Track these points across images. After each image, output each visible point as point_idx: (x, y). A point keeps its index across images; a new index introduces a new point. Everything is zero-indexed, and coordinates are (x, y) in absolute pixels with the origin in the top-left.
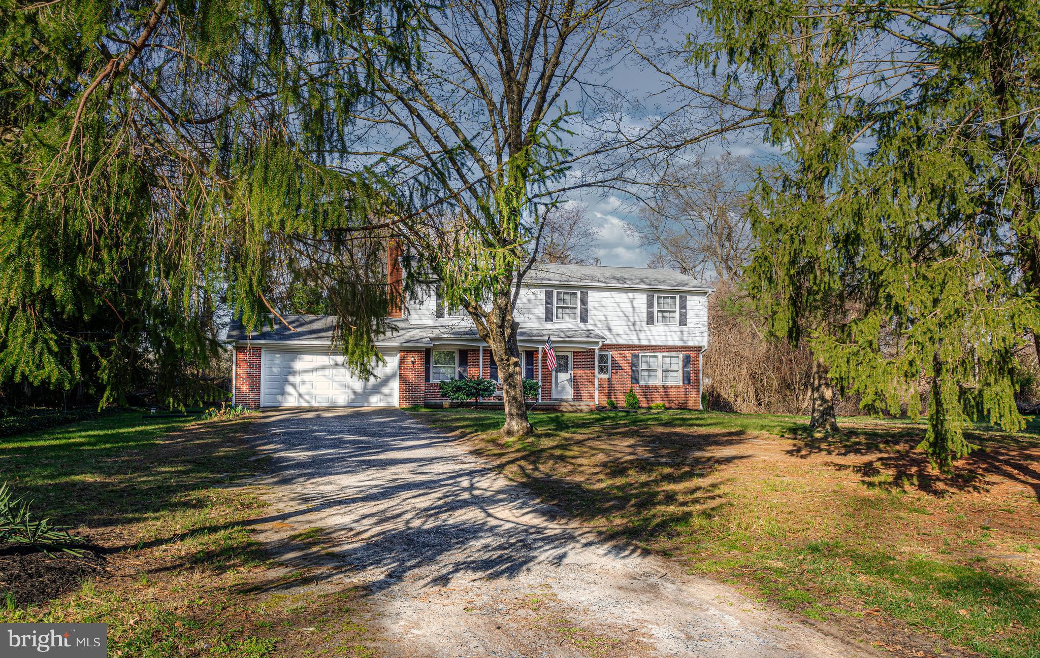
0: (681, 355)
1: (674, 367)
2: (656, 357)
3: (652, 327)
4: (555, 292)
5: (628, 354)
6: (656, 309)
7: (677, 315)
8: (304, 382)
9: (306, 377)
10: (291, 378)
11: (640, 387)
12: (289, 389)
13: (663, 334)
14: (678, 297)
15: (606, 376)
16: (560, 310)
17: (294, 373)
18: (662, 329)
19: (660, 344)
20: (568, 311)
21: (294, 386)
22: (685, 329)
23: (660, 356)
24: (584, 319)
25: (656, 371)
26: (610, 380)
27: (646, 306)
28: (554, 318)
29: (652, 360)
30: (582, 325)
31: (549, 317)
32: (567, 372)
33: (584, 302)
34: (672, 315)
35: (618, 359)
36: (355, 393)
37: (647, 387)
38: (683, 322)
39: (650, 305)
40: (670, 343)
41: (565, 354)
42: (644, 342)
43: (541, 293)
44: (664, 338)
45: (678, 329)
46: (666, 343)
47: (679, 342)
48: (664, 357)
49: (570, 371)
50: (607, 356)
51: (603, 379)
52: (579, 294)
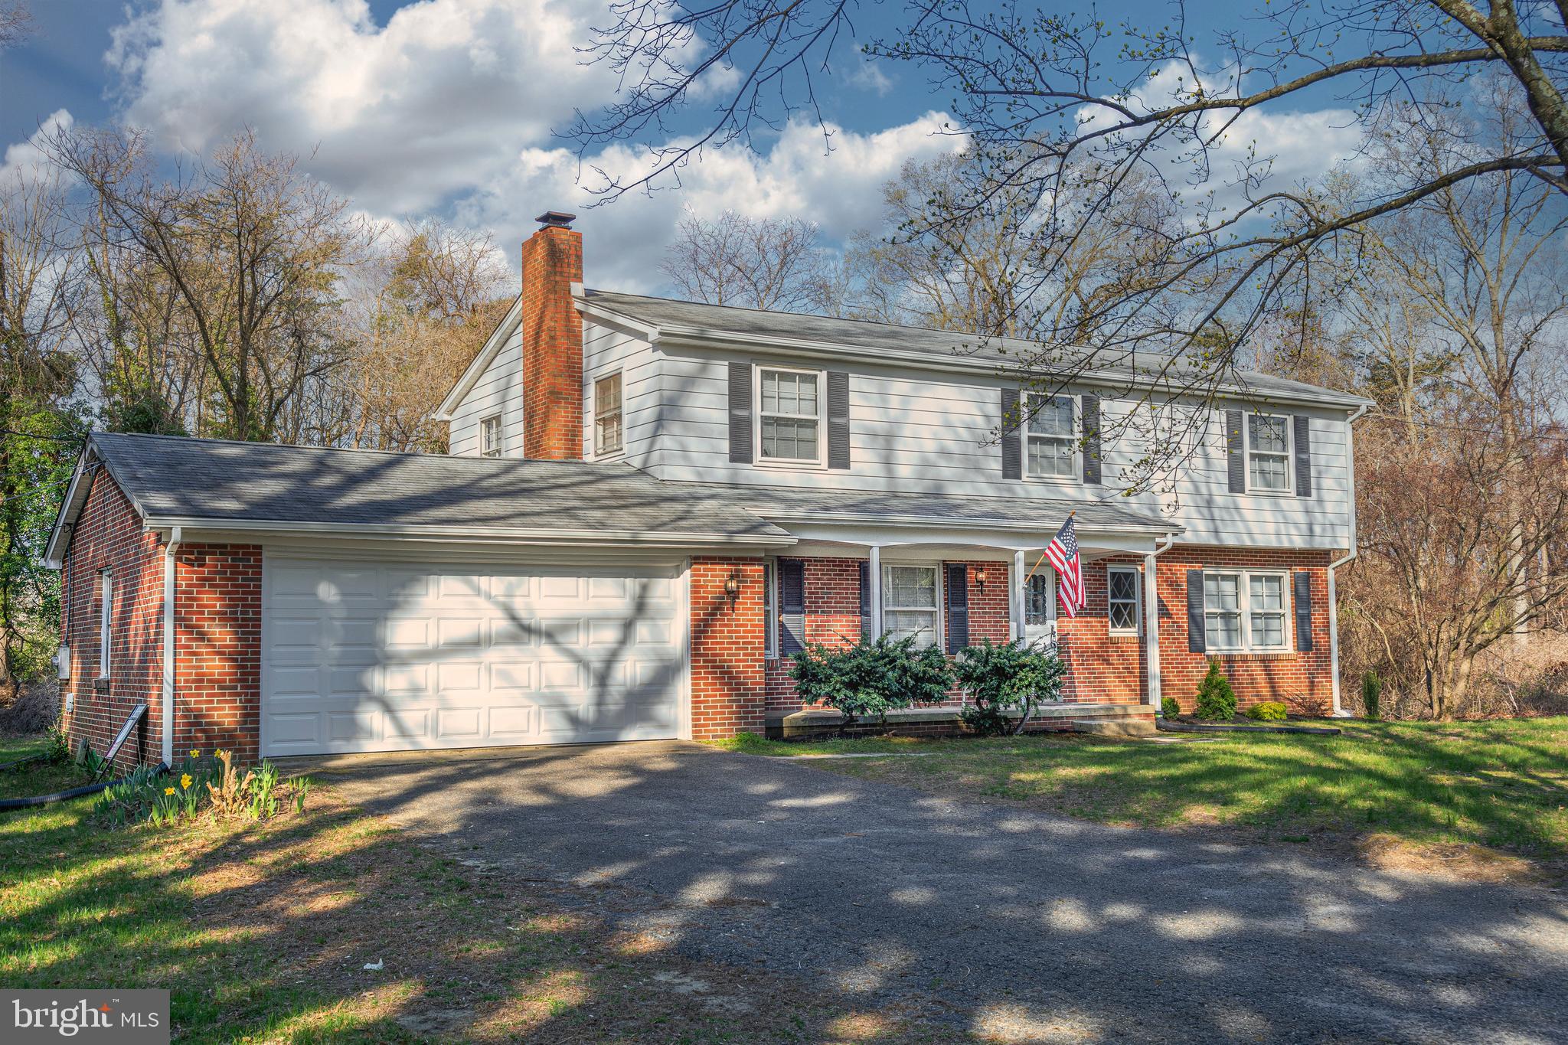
0: (1286, 576)
1: (1280, 606)
2: (1236, 578)
3: (1241, 500)
4: (1024, 398)
5: (1183, 573)
6: (1246, 450)
7: (1292, 470)
9: (421, 672)
10: (381, 681)
11: (1209, 659)
12: (370, 714)
15: (1134, 633)
16: (1038, 449)
17: (383, 659)
19: (1262, 542)
20: (1054, 450)
21: (388, 707)
22: (1308, 504)
23: (1245, 575)
24: (1092, 476)
25: (1239, 616)
27: (1225, 441)
28: (1025, 471)
29: (1228, 587)
30: (1089, 494)
31: (1012, 467)
32: (1044, 621)
33: (1090, 428)
34: (1278, 466)
36: (574, 720)
37: (1223, 659)
38: (1304, 486)
39: (1234, 440)
40: (1286, 544)
41: (1038, 572)
42: (1230, 540)
43: (992, 395)
44: (1271, 528)
45: (1293, 505)
46: (1273, 542)
47: (1299, 543)
48: (1253, 579)
49: (1049, 623)
50: (1129, 577)
51: (1129, 641)
52: (1078, 403)
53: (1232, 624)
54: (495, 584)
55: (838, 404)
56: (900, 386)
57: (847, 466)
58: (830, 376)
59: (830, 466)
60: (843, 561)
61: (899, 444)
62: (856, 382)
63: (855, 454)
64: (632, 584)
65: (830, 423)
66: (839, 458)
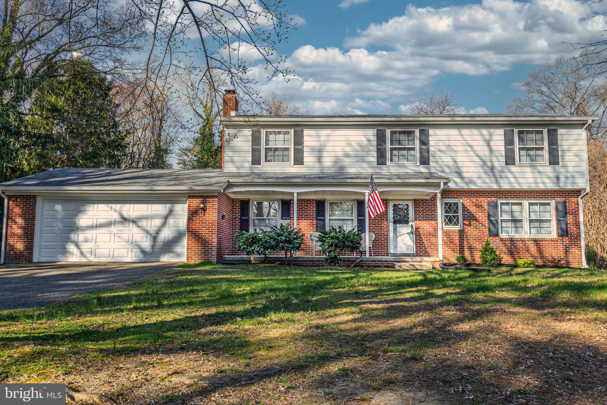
0: (553, 202)
1: (547, 217)
2: (520, 204)
3: (513, 168)
4: (388, 132)
5: (484, 201)
6: (517, 146)
7: (546, 153)
8: (86, 241)
10: (73, 236)
11: (502, 240)
12: (71, 247)
13: (530, 175)
14: (545, 131)
15: (457, 228)
16: (395, 152)
18: (528, 169)
19: (525, 187)
20: (404, 152)
21: (77, 245)
22: (558, 168)
23: (526, 203)
24: (425, 161)
25: (521, 221)
26: (462, 233)
27: (503, 143)
28: (388, 163)
29: (516, 208)
30: (423, 169)
31: (381, 159)
32: (407, 224)
33: (424, 142)
34: (539, 152)
35: (473, 209)
36: (143, 252)
37: (512, 240)
38: (554, 160)
39: (509, 142)
40: (541, 187)
41: (405, 203)
42: (505, 186)
43: (371, 133)
44: (531, 180)
45: (549, 170)
46: (533, 187)
47: (550, 186)
48: (530, 204)
49: (410, 223)
50: (456, 204)
51: (453, 232)
52: (417, 132)
53: (519, 225)
54: (118, 207)
55: (299, 141)
56: (324, 132)
57: (302, 163)
58: (295, 131)
59: (294, 164)
60: (310, 200)
61: (325, 154)
62: (306, 132)
63: (305, 160)
64: (168, 206)
65: (295, 149)
66: (299, 161)
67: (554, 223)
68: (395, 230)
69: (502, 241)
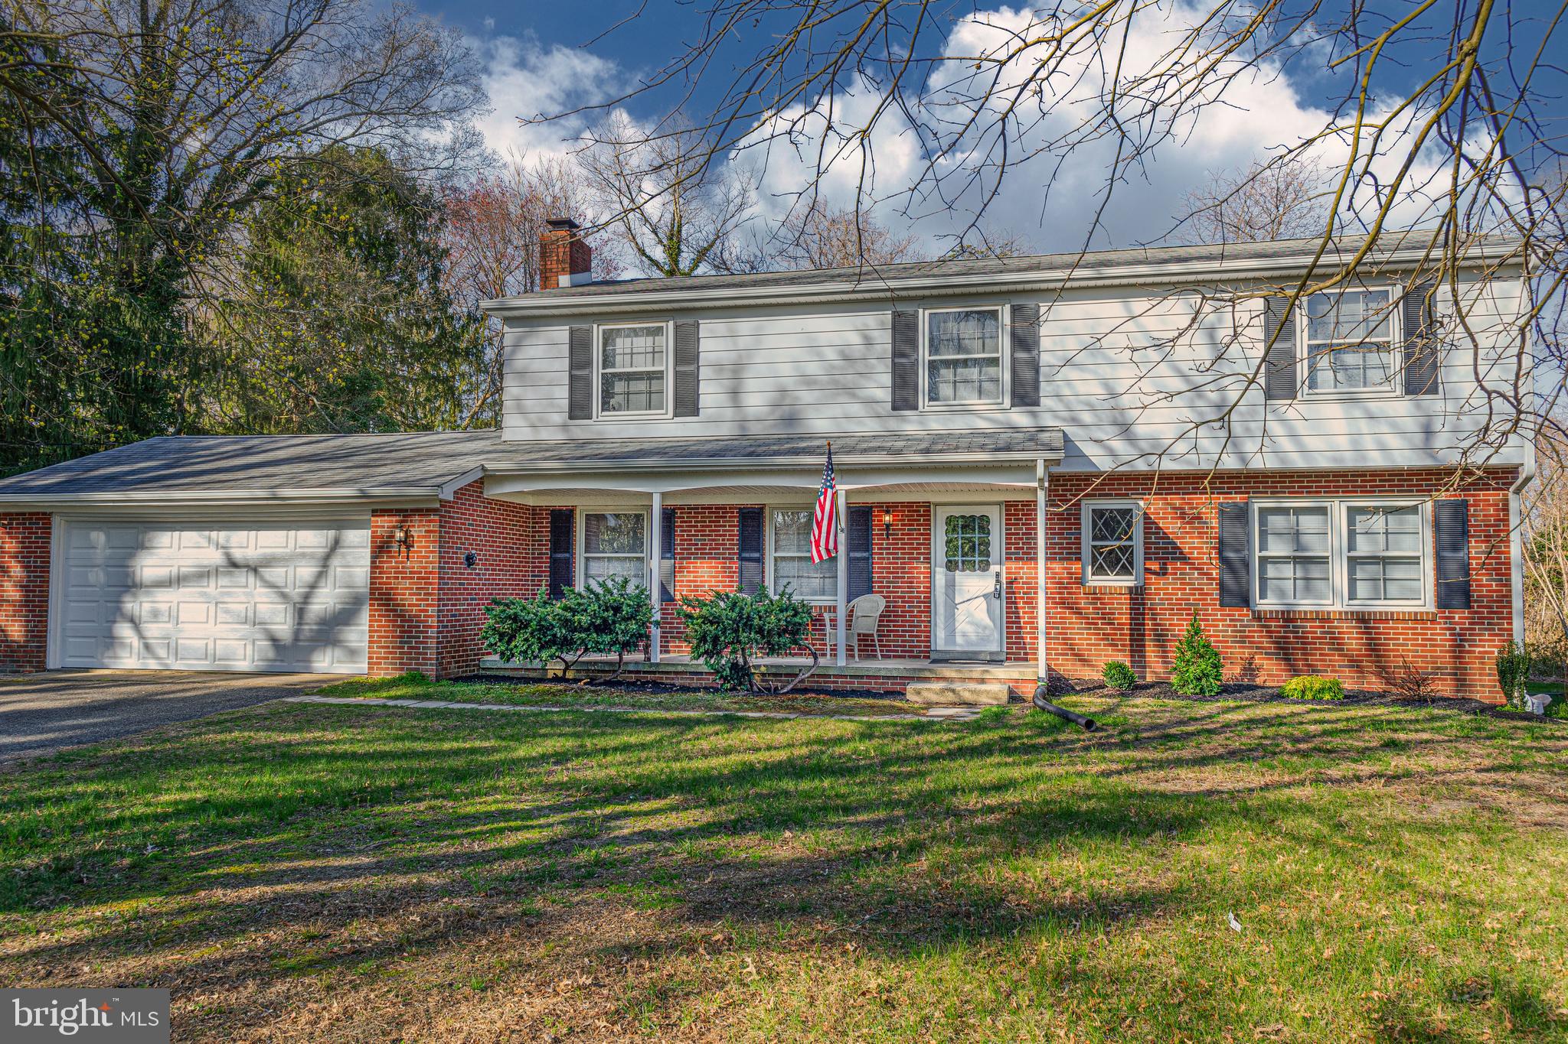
0: (1426, 504)
1: (1405, 547)
2: (1322, 511)
3: (1292, 411)
4: (924, 316)
5: (1208, 506)
6: (1302, 341)
7: (1394, 361)
9: (165, 598)
10: (130, 605)
11: (1258, 617)
12: (124, 631)
13: (1340, 426)
14: (1396, 293)
15: (1126, 582)
16: (946, 373)
17: (135, 589)
18: (1335, 410)
19: (1323, 463)
20: (973, 373)
22: (1435, 404)
23: (1339, 509)
24: (1025, 394)
25: (1323, 561)
26: (1137, 595)
28: (923, 401)
29: (1308, 523)
30: (1020, 418)
31: (904, 398)
32: (985, 566)
33: (1025, 342)
34: (1375, 357)
35: (1171, 526)
36: (274, 640)
37: (1288, 618)
38: (1422, 380)
39: (1279, 328)
40: (1376, 460)
41: (978, 511)
43: (877, 324)
44: (1343, 442)
45: (1402, 408)
46: (1350, 461)
47: (1406, 458)
48: (1353, 512)
49: (994, 568)
50: (1126, 513)
51: (1112, 592)
52: (1005, 313)
53: (1315, 571)
55: (687, 354)
56: (745, 326)
57: (695, 412)
58: (676, 327)
59: (676, 415)
60: (723, 507)
61: (750, 385)
62: (709, 328)
63: (704, 401)
65: (676, 373)
66: (687, 404)
67: (1429, 565)
68: (951, 586)
69: (1259, 619)
